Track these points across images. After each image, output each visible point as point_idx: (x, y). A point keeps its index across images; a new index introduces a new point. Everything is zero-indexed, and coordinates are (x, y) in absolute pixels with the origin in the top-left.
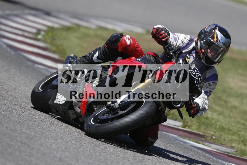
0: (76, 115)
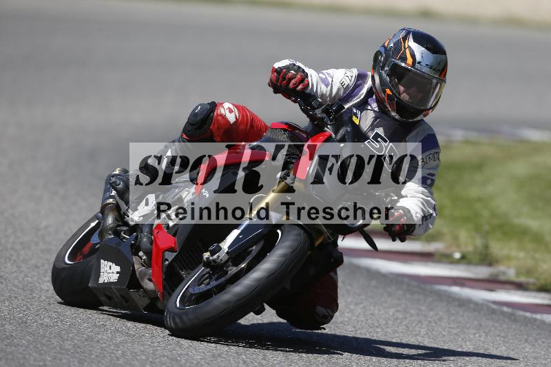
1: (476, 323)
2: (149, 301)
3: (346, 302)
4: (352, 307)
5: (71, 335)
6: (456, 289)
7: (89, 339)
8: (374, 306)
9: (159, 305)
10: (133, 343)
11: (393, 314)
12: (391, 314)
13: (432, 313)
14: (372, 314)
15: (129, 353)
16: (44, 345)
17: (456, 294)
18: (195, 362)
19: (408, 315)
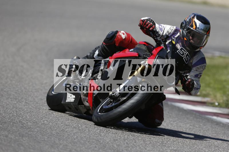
0: (87, 109)
1: (223, 132)
2: (86, 110)
3: (169, 120)
4: (172, 123)
5: (55, 128)
6: (215, 118)
7: (63, 130)
8: (181, 123)
9: (91, 112)
10: (81, 133)
11: (189, 127)
12: (188, 126)
13: (205, 127)
14: (180, 126)
15: (79, 137)
16: (44, 132)
17: (215, 119)
18: (106, 142)
19: (195, 127)
